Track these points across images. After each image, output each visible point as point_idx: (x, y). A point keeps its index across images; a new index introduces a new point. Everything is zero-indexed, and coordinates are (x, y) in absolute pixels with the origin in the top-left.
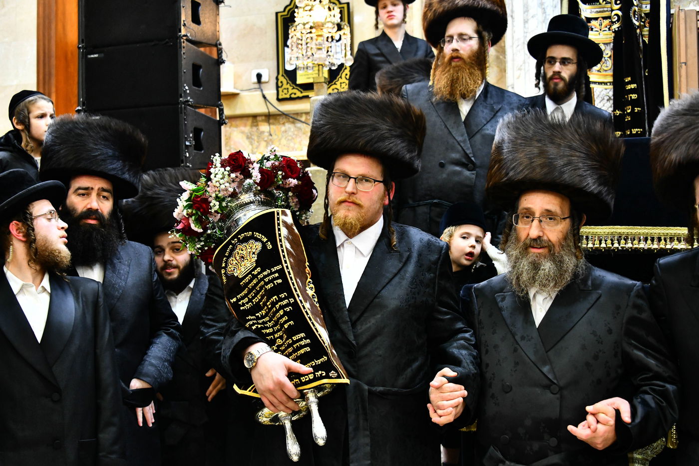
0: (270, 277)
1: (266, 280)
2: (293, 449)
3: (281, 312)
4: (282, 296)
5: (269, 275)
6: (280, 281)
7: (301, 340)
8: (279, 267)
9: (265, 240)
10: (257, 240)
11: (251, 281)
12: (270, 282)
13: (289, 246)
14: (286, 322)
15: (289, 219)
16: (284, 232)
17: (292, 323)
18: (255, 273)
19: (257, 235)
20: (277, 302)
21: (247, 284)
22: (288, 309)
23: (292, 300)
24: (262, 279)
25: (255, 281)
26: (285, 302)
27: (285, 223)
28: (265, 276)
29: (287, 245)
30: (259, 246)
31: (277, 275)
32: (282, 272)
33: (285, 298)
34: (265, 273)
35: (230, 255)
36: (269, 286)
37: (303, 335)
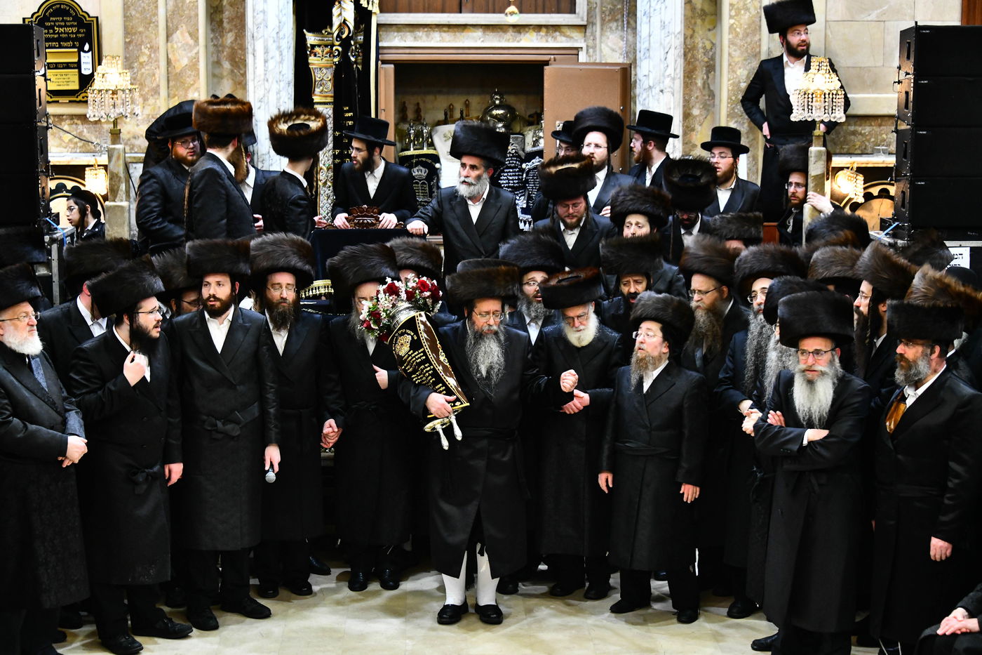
0: (419, 356)
1: (417, 357)
2: (445, 444)
3: (427, 374)
4: (426, 365)
5: (417, 355)
6: (424, 357)
7: (440, 388)
8: (422, 350)
9: (412, 334)
10: (408, 334)
11: (408, 357)
12: (418, 358)
13: (426, 337)
14: (431, 379)
15: (424, 319)
16: (422, 327)
17: (434, 379)
18: (410, 353)
19: (408, 331)
20: (424, 369)
21: (406, 360)
22: (430, 372)
23: (432, 367)
24: (414, 357)
25: (410, 358)
26: (428, 369)
27: (421, 321)
28: (416, 355)
29: (425, 335)
30: (409, 338)
31: (422, 354)
32: (424, 352)
33: (428, 366)
34: (416, 353)
35: (396, 343)
36: (419, 360)
37: (441, 385)
